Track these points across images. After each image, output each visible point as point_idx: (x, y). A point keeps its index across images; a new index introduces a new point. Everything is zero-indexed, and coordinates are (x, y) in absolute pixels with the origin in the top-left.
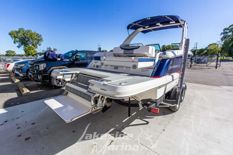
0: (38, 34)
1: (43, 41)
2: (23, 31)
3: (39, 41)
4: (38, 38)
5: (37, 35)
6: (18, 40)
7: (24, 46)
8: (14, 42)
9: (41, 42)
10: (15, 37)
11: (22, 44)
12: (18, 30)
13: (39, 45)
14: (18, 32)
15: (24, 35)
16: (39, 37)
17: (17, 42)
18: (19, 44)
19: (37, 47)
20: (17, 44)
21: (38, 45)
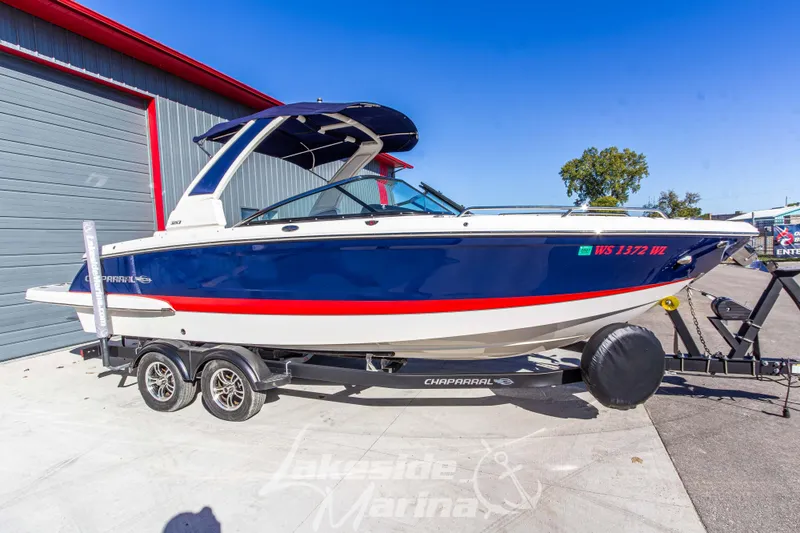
0: (633, 155)
1: (646, 173)
2: (594, 157)
3: (632, 176)
4: (631, 168)
5: (629, 159)
6: (577, 183)
7: (592, 199)
8: (569, 192)
9: (641, 177)
10: (573, 179)
11: (588, 194)
12: (579, 157)
13: (634, 190)
14: (578, 164)
15: (594, 166)
16: (635, 163)
17: (575, 190)
18: (580, 196)
19: (626, 198)
20: (575, 196)
21: (629, 191)
